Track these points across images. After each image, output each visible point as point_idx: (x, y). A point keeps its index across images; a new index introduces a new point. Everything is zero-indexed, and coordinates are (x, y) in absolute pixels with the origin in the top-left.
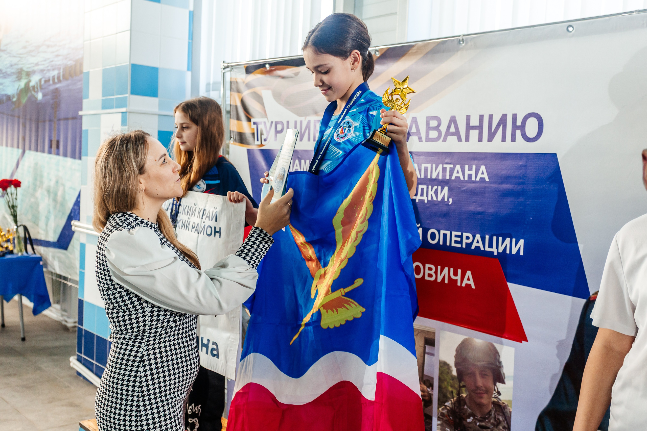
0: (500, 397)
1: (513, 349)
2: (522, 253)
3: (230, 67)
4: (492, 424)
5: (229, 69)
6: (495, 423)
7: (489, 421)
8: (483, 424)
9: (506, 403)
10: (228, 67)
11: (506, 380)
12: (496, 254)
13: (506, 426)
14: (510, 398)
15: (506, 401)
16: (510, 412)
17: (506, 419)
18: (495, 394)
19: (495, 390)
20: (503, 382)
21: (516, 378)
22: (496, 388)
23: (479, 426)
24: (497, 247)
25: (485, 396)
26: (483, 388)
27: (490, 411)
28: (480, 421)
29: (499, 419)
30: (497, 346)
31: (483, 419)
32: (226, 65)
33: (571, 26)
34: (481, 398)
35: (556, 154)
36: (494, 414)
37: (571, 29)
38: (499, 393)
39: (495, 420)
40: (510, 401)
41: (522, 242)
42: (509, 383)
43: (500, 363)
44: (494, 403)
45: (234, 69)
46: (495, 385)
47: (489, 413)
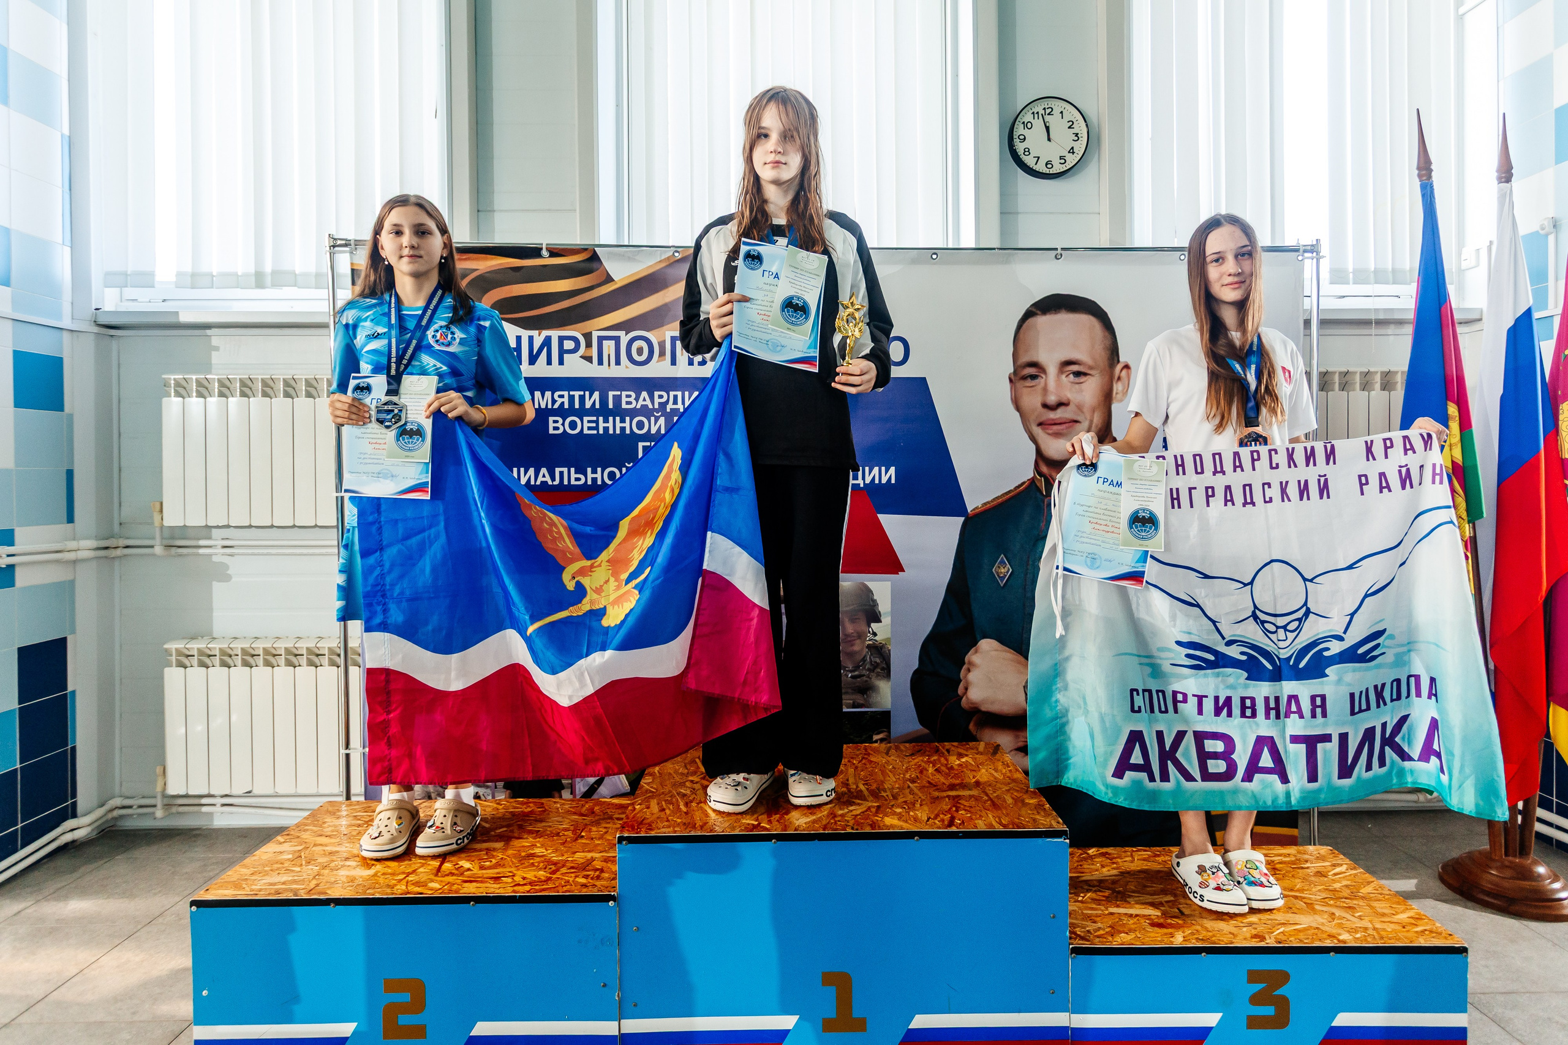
0: (876, 638)
1: (889, 583)
2: (893, 481)
3: (353, 246)
4: (869, 670)
5: (347, 249)
6: (872, 668)
7: (864, 668)
8: (856, 673)
9: (884, 643)
10: (346, 245)
11: (882, 619)
12: (862, 485)
13: (885, 666)
14: (889, 635)
15: (883, 640)
16: (889, 651)
17: (884, 659)
18: (870, 636)
19: (869, 632)
20: (879, 621)
21: (894, 613)
22: (870, 630)
23: (851, 677)
24: (864, 478)
25: (858, 641)
26: (855, 635)
27: (864, 657)
28: (851, 671)
29: (876, 662)
30: (870, 585)
31: (856, 668)
32: (339, 242)
33: (935, 254)
34: (852, 645)
35: (924, 379)
36: (870, 658)
37: (934, 256)
38: (875, 634)
39: (871, 664)
40: (888, 639)
41: (892, 470)
42: (886, 620)
43: (874, 601)
44: (869, 646)
45: (358, 250)
46: (869, 626)
47: (864, 660)
